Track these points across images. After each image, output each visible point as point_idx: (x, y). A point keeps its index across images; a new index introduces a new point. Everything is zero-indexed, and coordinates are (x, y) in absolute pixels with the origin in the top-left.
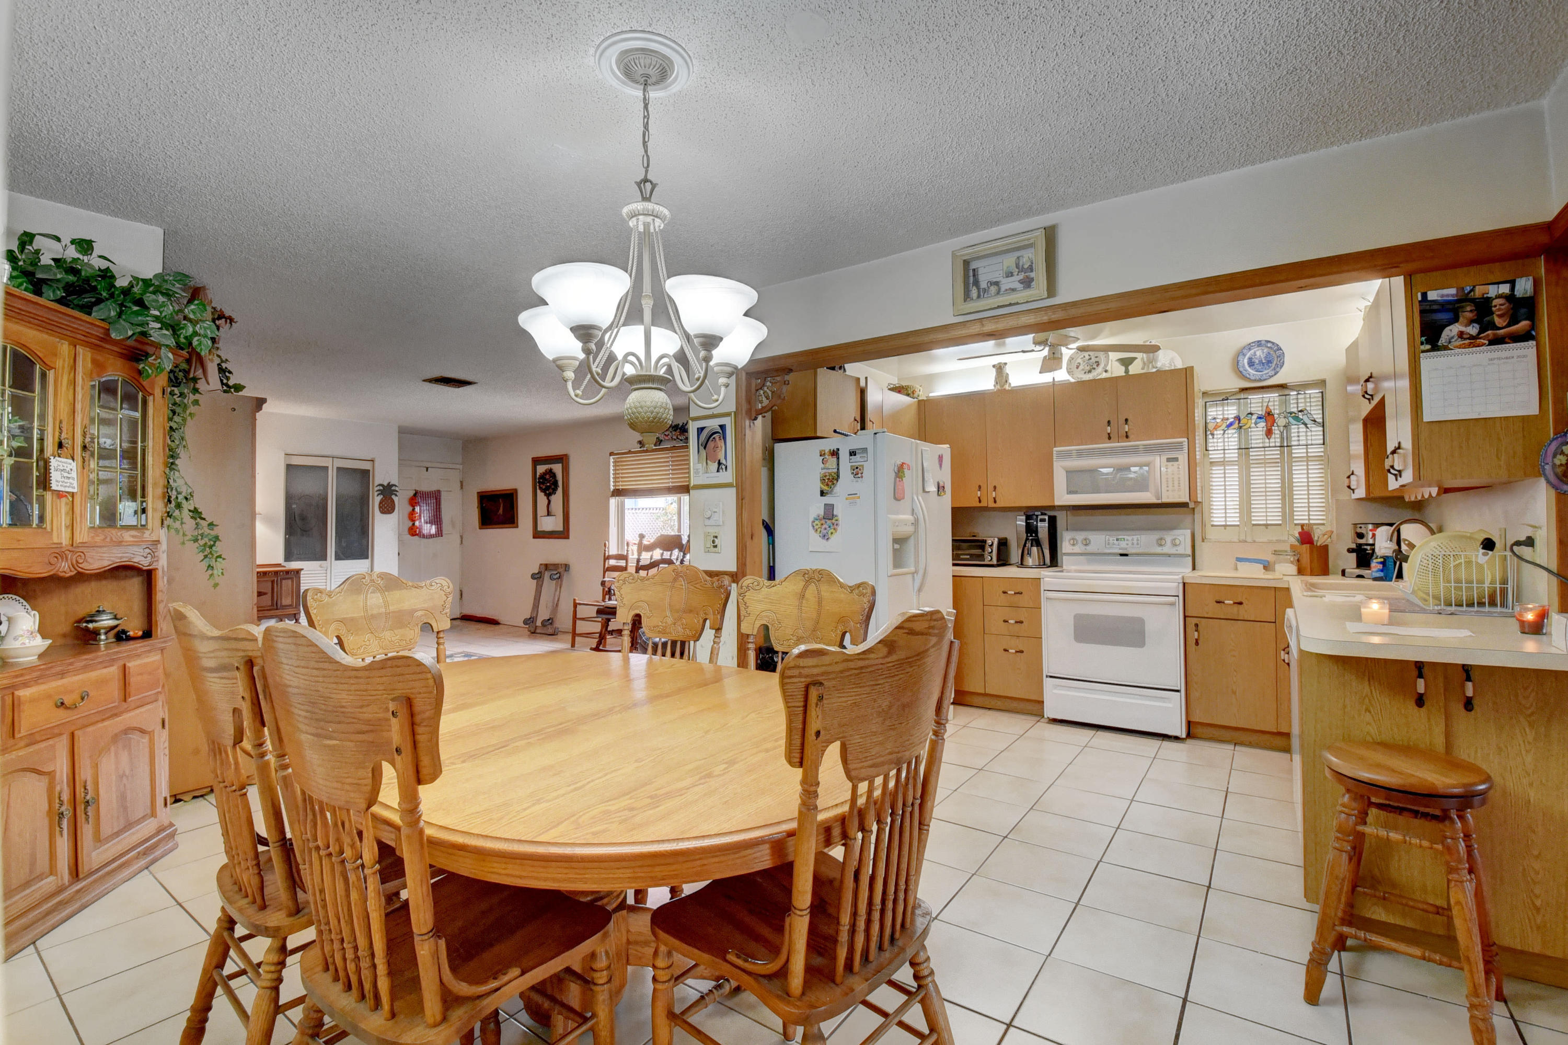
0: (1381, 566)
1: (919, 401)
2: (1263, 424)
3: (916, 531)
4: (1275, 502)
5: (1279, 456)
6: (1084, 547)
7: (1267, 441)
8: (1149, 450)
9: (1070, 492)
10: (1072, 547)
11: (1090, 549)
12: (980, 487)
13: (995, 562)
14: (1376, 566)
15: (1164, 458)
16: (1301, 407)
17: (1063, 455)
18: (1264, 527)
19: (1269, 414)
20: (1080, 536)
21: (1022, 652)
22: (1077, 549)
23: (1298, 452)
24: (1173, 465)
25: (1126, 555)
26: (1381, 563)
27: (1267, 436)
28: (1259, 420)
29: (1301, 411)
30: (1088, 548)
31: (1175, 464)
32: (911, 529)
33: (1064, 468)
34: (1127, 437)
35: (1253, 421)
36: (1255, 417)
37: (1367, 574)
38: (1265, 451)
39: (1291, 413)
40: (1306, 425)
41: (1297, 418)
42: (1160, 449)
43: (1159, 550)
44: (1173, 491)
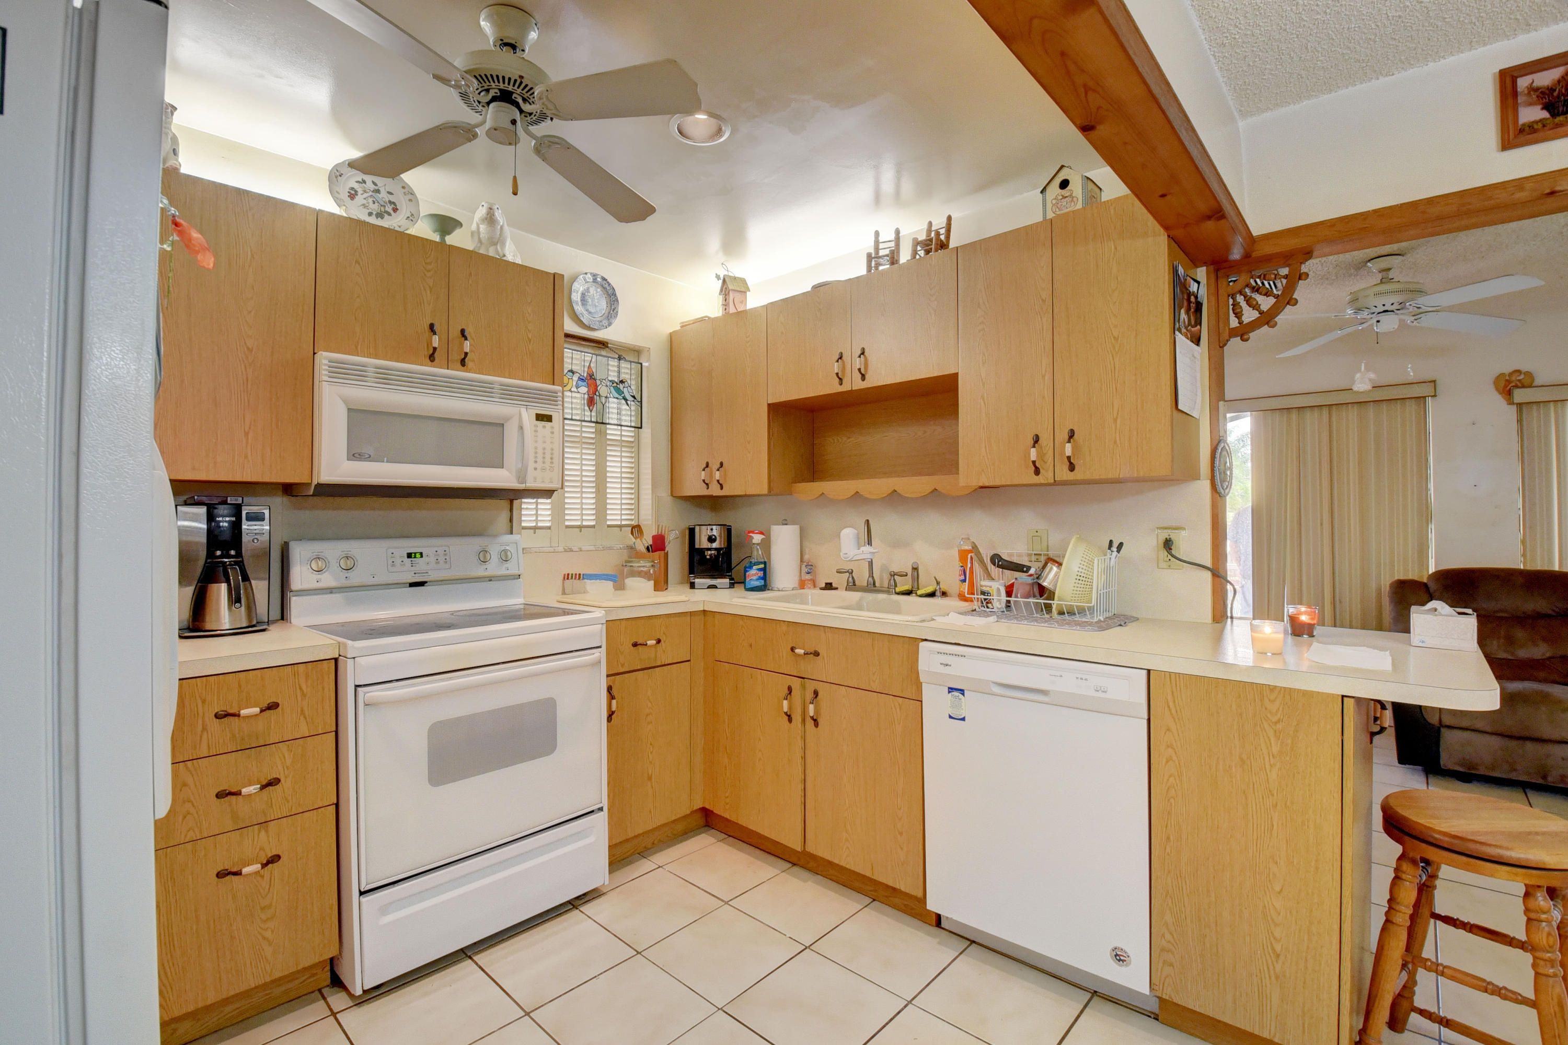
0: (761, 574)
2: (584, 389)
4: (590, 500)
5: (593, 436)
6: (345, 574)
7: (588, 413)
8: (509, 394)
9: (354, 456)
10: (316, 576)
11: (356, 578)
14: (756, 574)
15: (533, 412)
16: (623, 377)
17: (340, 372)
18: (578, 530)
19: (591, 376)
20: (333, 550)
21: (275, 859)
22: (327, 580)
23: (612, 432)
24: (544, 427)
25: (422, 584)
26: (760, 570)
27: (589, 407)
28: (580, 383)
29: (622, 382)
30: (350, 574)
31: (548, 424)
33: (345, 401)
34: (463, 362)
35: (574, 384)
36: (575, 378)
37: (720, 583)
38: (582, 426)
39: (613, 382)
40: (626, 400)
41: (619, 392)
42: (525, 396)
44: (543, 469)
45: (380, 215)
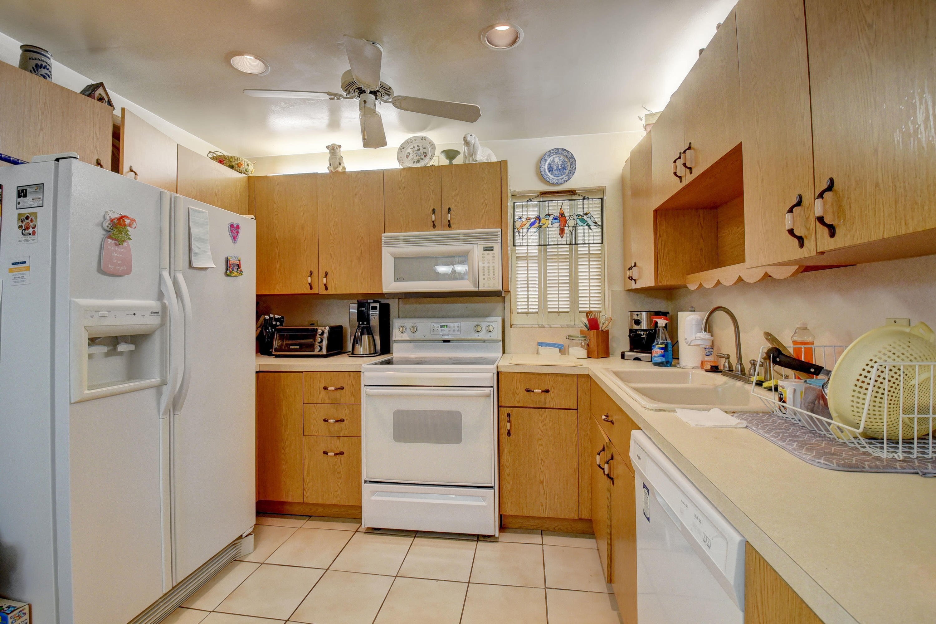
0: (662, 352)
1: (249, 178)
2: (557, 224)
3: (163, 324)
4: (565, 293)
5: (568, 253)
6: (413, 334)
7: (560, 239)
8: (468, 238)
9: (398, 279)
10: (402, 335)
11: (418, 336)
12: (311, 273)
13: (324, 352)
14: (657, 352)
15: (481, 247)
16: (586, 210)
17: (390, 241)
18: (557, 314)
19: (562, 215)
20: (409, 323)
21: (342, 453)
22: (406, 337)
23: (583, 249)
24: (488, 254)
25: (448, 341)
26: (662, 349)
27: (560, 234)
28: (554, 221)
29: (586, 214)
30: (415, 334)
31: (491, 252)
32: (154, 321)
33: (391, 254)
34: (450, 226)
35: (550, 222)
36: (551, 218)
37: (643, 357)
38: (558, 248)
39: (578, 216)
40: (589, 226)
41: (583, 221)
42: (477, 238)
43: (476, 336)
44: (489, 279)
45: (418, 161)
